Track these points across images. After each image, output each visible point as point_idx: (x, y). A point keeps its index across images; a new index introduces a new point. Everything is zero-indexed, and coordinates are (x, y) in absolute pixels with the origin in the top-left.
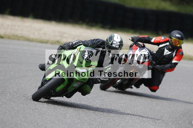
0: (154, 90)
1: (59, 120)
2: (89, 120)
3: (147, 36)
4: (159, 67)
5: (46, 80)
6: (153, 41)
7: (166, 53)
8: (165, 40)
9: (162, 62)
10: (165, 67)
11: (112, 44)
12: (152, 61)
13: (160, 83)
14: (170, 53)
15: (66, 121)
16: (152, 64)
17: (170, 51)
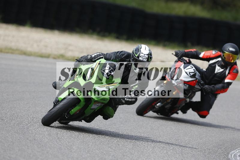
0: (203, 116)
1: (64, 153)
2: (101, 154)
3: (195, 50)
4: (208, 87)
5: (58, 100)
6: (201, 56)
7: (217, 71)
8: (217, 55)
9: (213, 82)
10: (215, 88)
11: (138, 57)
12: (199, 80)
13: (211, 107)
14: (222, 70)
15: (72, 155)
16: (200, 84)
17: (222, 69)
